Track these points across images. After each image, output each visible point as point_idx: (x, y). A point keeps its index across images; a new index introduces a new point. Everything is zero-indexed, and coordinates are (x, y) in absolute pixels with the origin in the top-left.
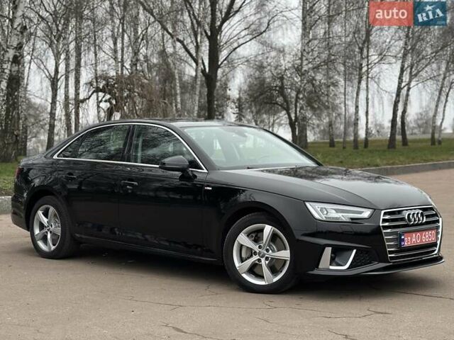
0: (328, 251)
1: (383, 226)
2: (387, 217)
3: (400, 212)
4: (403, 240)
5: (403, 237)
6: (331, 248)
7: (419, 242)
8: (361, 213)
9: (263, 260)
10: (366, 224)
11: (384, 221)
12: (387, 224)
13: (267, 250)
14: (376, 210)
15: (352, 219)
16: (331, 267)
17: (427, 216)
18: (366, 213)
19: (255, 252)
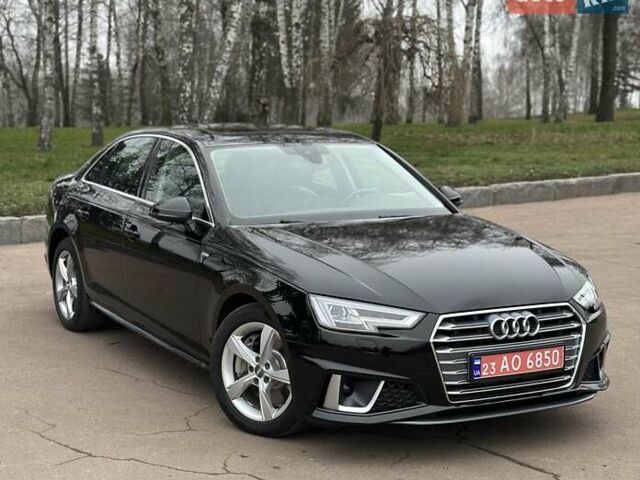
0: (336, 380)
1: (435, 343)
2: (449, 327)
3: (482, 317)
4: (479, 367)
5: (477, 363)
6: (340, 376)
7: (517, 370)
8: (401, 318)
9: (261, 380)
10: (402, 338)
11: (440, 333)
12: (445, 339)
13: (267, 366)
14: (428, 315)
15: (380, 328)
16: (342, 408)
17: (544, 324)
18: (411, 319)
19: (251, 368)
